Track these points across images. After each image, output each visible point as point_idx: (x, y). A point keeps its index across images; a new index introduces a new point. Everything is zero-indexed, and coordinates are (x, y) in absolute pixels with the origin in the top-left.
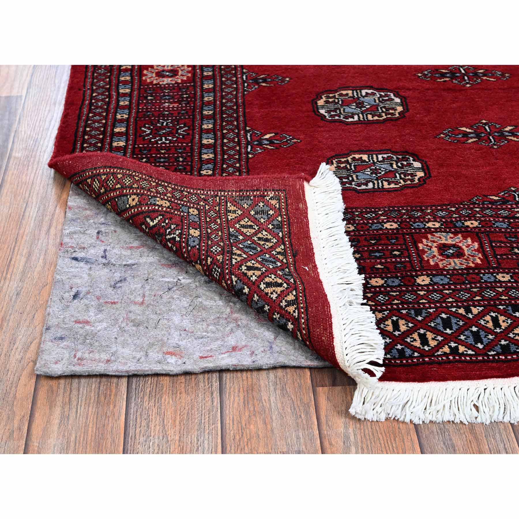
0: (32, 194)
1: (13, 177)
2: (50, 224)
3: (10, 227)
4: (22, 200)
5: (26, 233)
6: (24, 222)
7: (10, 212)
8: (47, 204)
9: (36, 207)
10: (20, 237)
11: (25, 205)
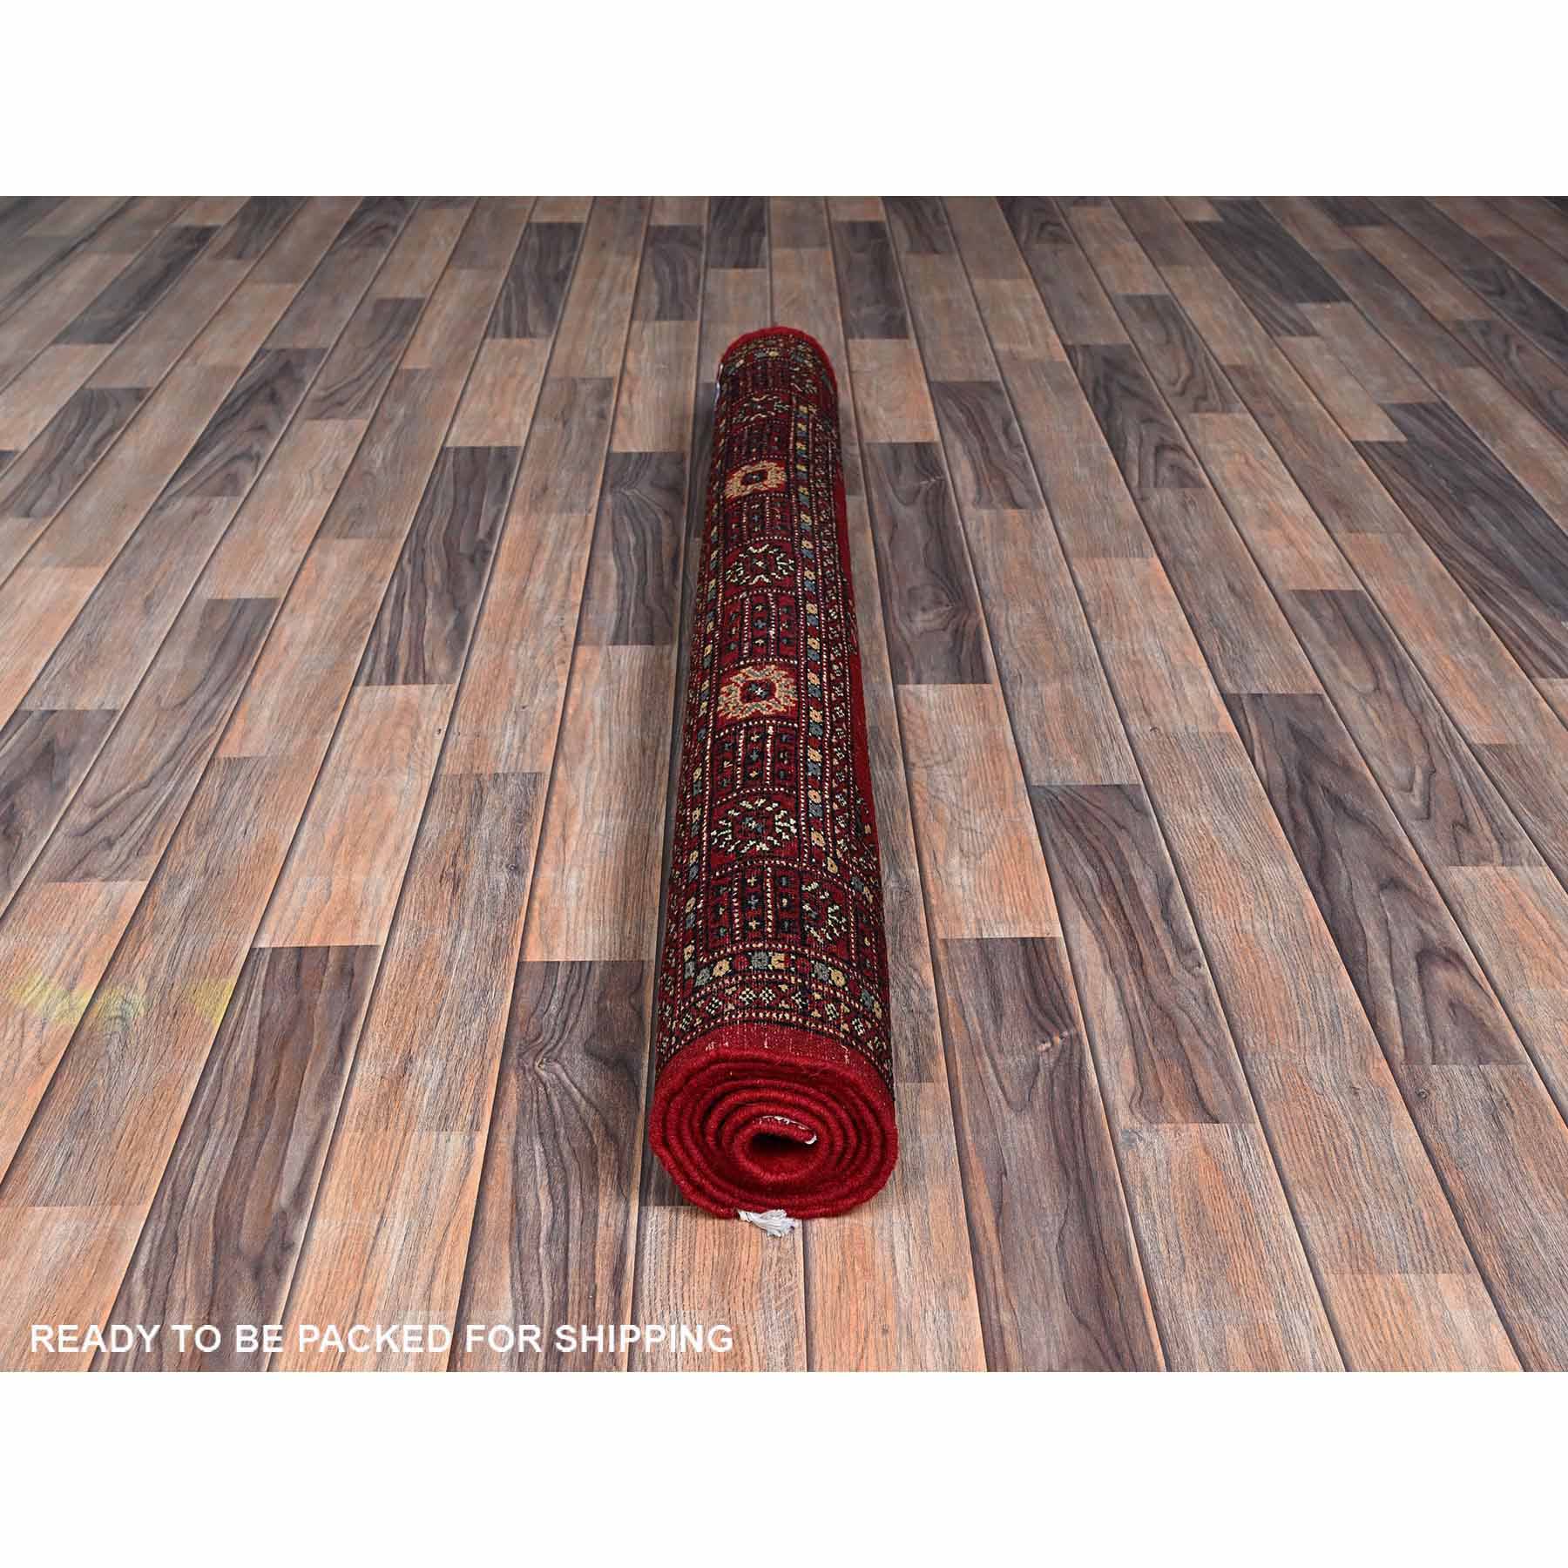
0: (393, 1192)
1: (353, 1148)
2: (434, 1268)
3: (342, 1272)
4: (370, 1208)
5: (378, 1290)
6: (374, 1261)
7: (344, 1235)
8: (427, 1220)
9: (401, 1224)
10: (364, 1302)
11: (378, 1219)
